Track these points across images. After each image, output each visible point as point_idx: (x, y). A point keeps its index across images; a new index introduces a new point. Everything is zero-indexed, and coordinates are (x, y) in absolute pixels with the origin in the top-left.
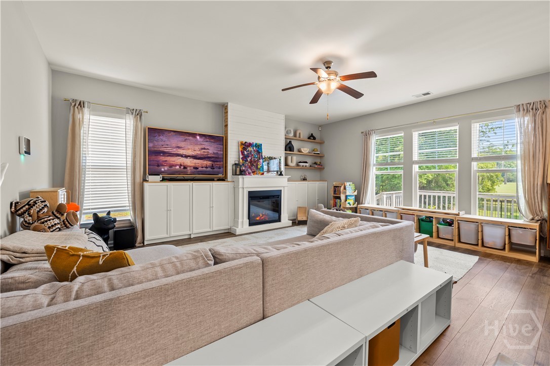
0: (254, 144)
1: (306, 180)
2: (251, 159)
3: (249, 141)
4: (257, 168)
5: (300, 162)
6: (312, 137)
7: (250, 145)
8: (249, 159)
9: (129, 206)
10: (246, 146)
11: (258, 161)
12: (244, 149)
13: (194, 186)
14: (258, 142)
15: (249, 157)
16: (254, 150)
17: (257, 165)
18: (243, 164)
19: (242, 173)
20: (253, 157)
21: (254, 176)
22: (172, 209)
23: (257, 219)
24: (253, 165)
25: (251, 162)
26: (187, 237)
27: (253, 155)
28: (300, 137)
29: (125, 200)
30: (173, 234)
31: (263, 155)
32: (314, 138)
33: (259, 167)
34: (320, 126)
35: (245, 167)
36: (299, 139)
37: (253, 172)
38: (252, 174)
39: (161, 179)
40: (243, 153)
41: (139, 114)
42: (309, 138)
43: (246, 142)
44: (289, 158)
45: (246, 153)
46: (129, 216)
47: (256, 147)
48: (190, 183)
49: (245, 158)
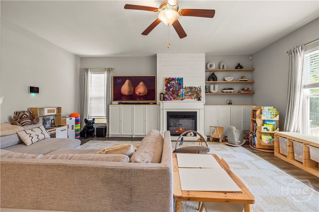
0: (176, 79)
1: (231, 104)
2: (173, 89)
3: (172, 76)
4: (177, 95)
5: (225, 89)
6: (239, 67)
7: (173, 79)
8: (171, 90)
9: (105, 117)
10: (169, 80)
11: (179, 90)
12: (168, 83)
13: (134, 107)
14: (180, 76)
15: (171, 88)
16: (176, 83)
17: (178, 93)
18: (166, 93)
19: (164, 99)
20: (174, 88)
21: (174, 101)
22: (122, 120)
23: (177, 131)
24: (174, 93)
25: (173, 91)
26: (130, 136)
27: (175, 86)
28: (223, 68)
29: (103, 114)
30: (123, 133)
31: (183, 86)
32: (241, 67)
33: (179, 94)
34: (251, 55)
35: (168, 95)
36: (223, 70)
37: (174, 98)
38: (173, 100)
39: (118, 103)
40: (166, 85)
41: (109, 70)
42: (236, 68)
43: (169, 78)
44: (212, 86)
45: (169, 85)
46: (105, 121)
47: (178, 80)
48: (132, 106)
49: (168, 89)
